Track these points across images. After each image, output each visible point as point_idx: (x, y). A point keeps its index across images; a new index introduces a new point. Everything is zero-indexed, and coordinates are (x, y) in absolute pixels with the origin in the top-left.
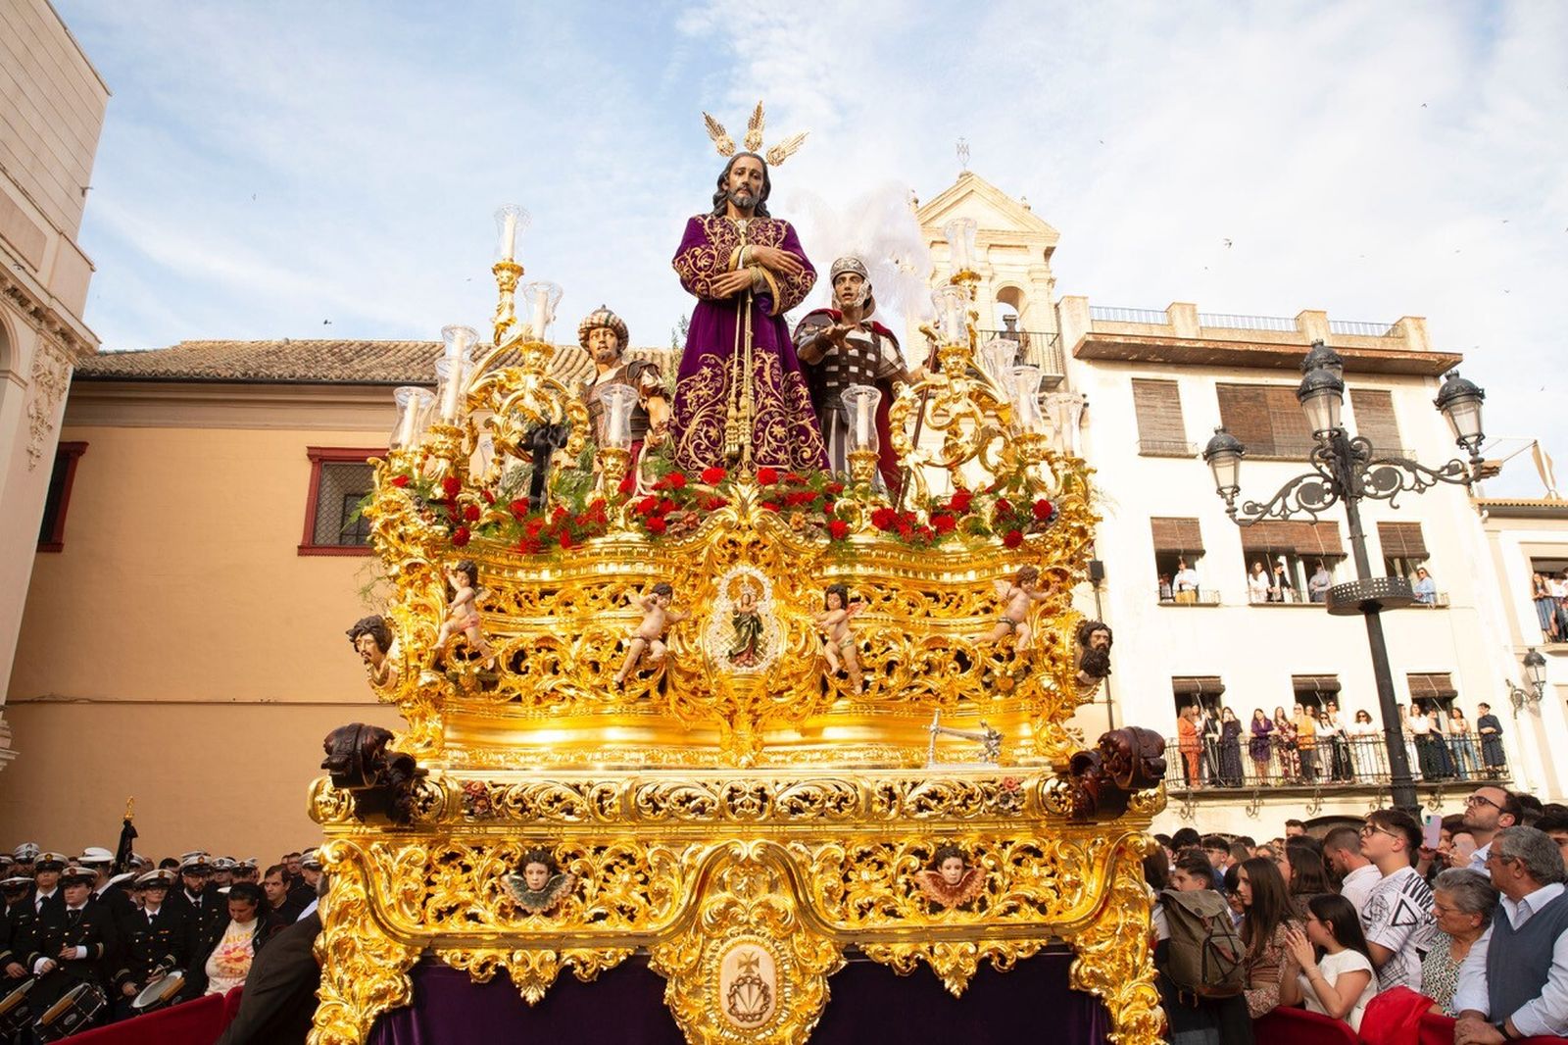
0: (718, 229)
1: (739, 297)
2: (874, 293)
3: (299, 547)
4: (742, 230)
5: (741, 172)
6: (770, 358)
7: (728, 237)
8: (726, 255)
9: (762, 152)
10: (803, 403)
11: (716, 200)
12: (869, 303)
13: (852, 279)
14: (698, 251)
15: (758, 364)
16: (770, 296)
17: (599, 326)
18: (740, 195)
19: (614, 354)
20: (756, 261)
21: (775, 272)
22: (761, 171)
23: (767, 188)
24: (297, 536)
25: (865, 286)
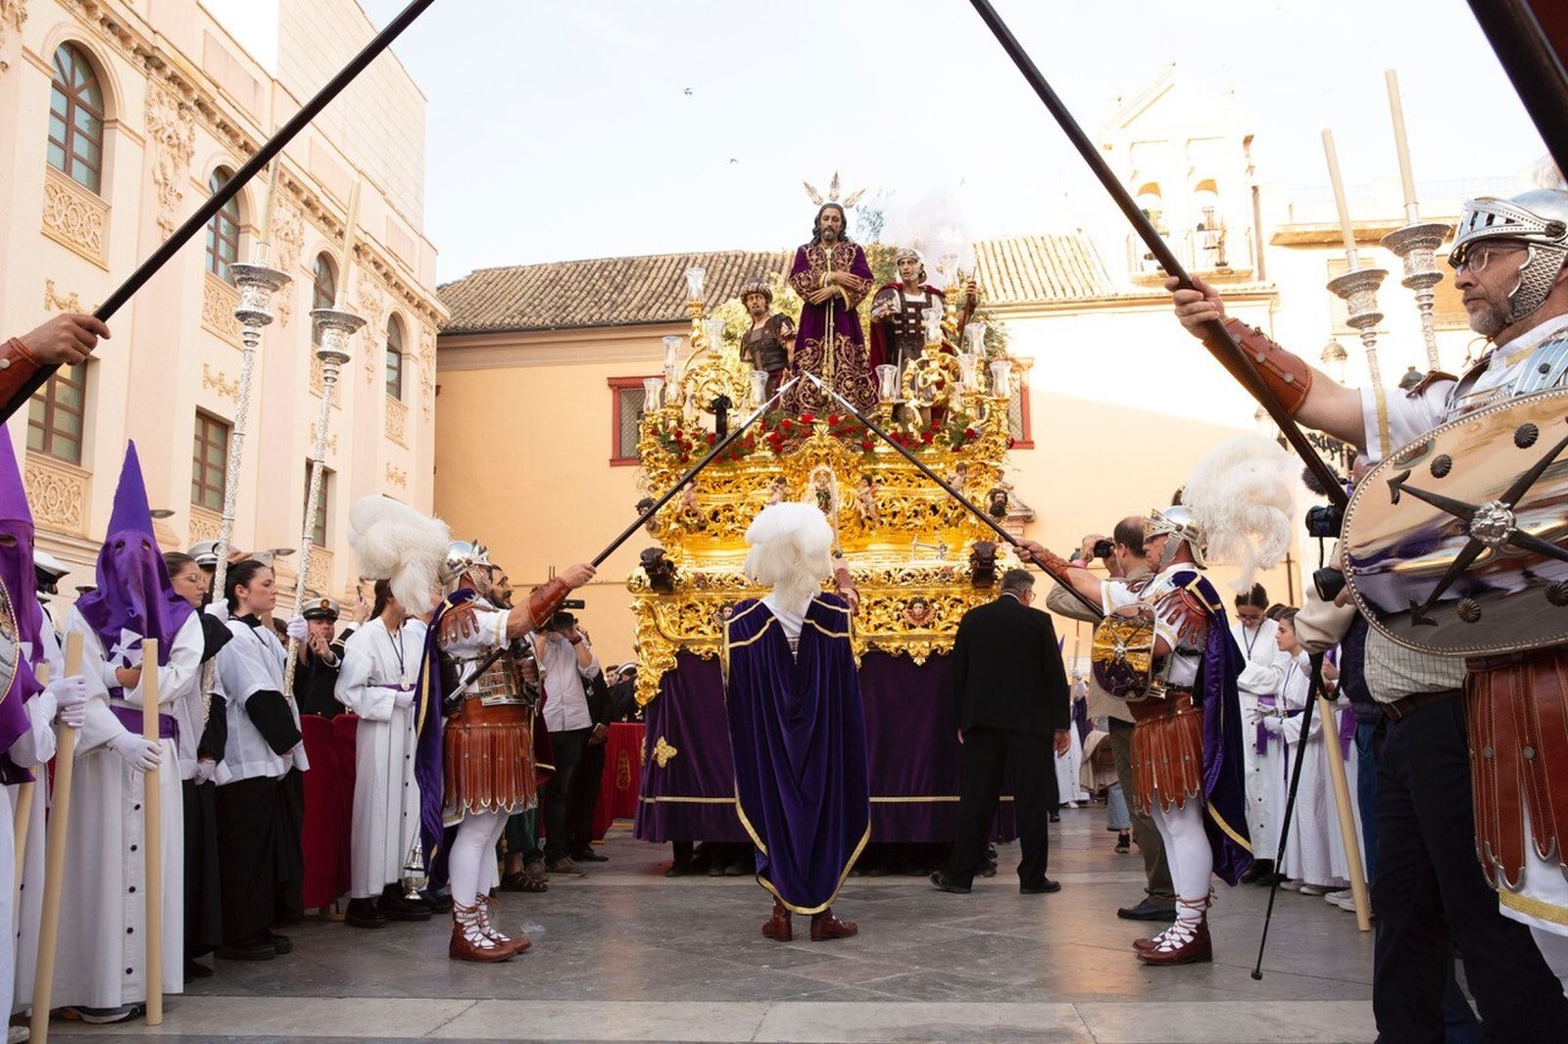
0: (814, 257)
1: (826, 302)
2: (925, 269)
4: (829, 256)
5: (827, 218)
6: (844, 339)
7: (820, 262)
8: (817, 279)
9: (840, 202)
10: (865, 364)
11: (814, 232)
12: (922, 276)
13: (909, 262)
14: (802, 275)
15: (837, 343)
16: (842, 299)
17: (752, 292)
18: (827, 233)
19: (763, 309)
20: (834, 282)
21: (847, 288)
22: (839, 216)
23: (844, 223)
25: (918, 265)
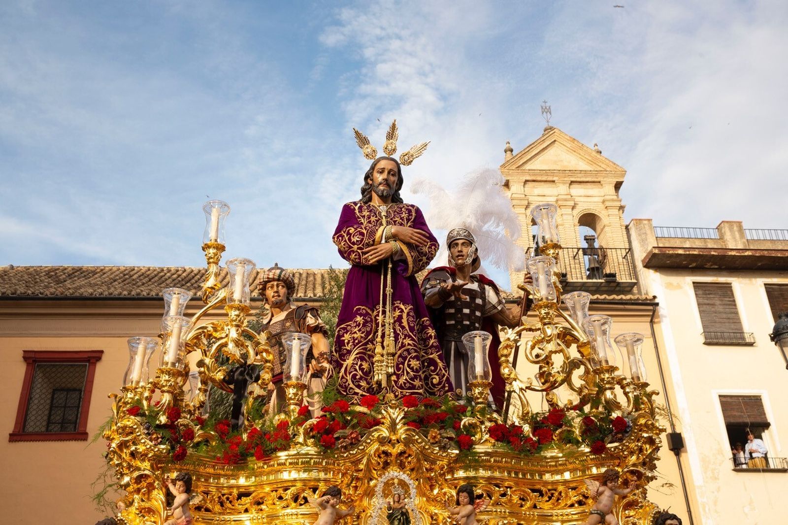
0: (366, 213)
1: (382, 264)
2: (479, 254)
3: (10, 435)
4: (383, 214)
5: (382, 172)
6: (406, 309)
7: (373, 219)
8: (372, 233)
9: (396, 156)
10: (432, 341)
11: (363, 191)
12: (476, 262)
13: (463, 244)
14: (352, 230)
15: (397, 313)
16: (405, 261)
17: (274, 280)
18: (381, 188)
19: (285, 301)
20: (395, 237)
21: (409, 245)
22: (396, 170)
23: (400, 182)
24: (10, 427)
25: (473, 249)
